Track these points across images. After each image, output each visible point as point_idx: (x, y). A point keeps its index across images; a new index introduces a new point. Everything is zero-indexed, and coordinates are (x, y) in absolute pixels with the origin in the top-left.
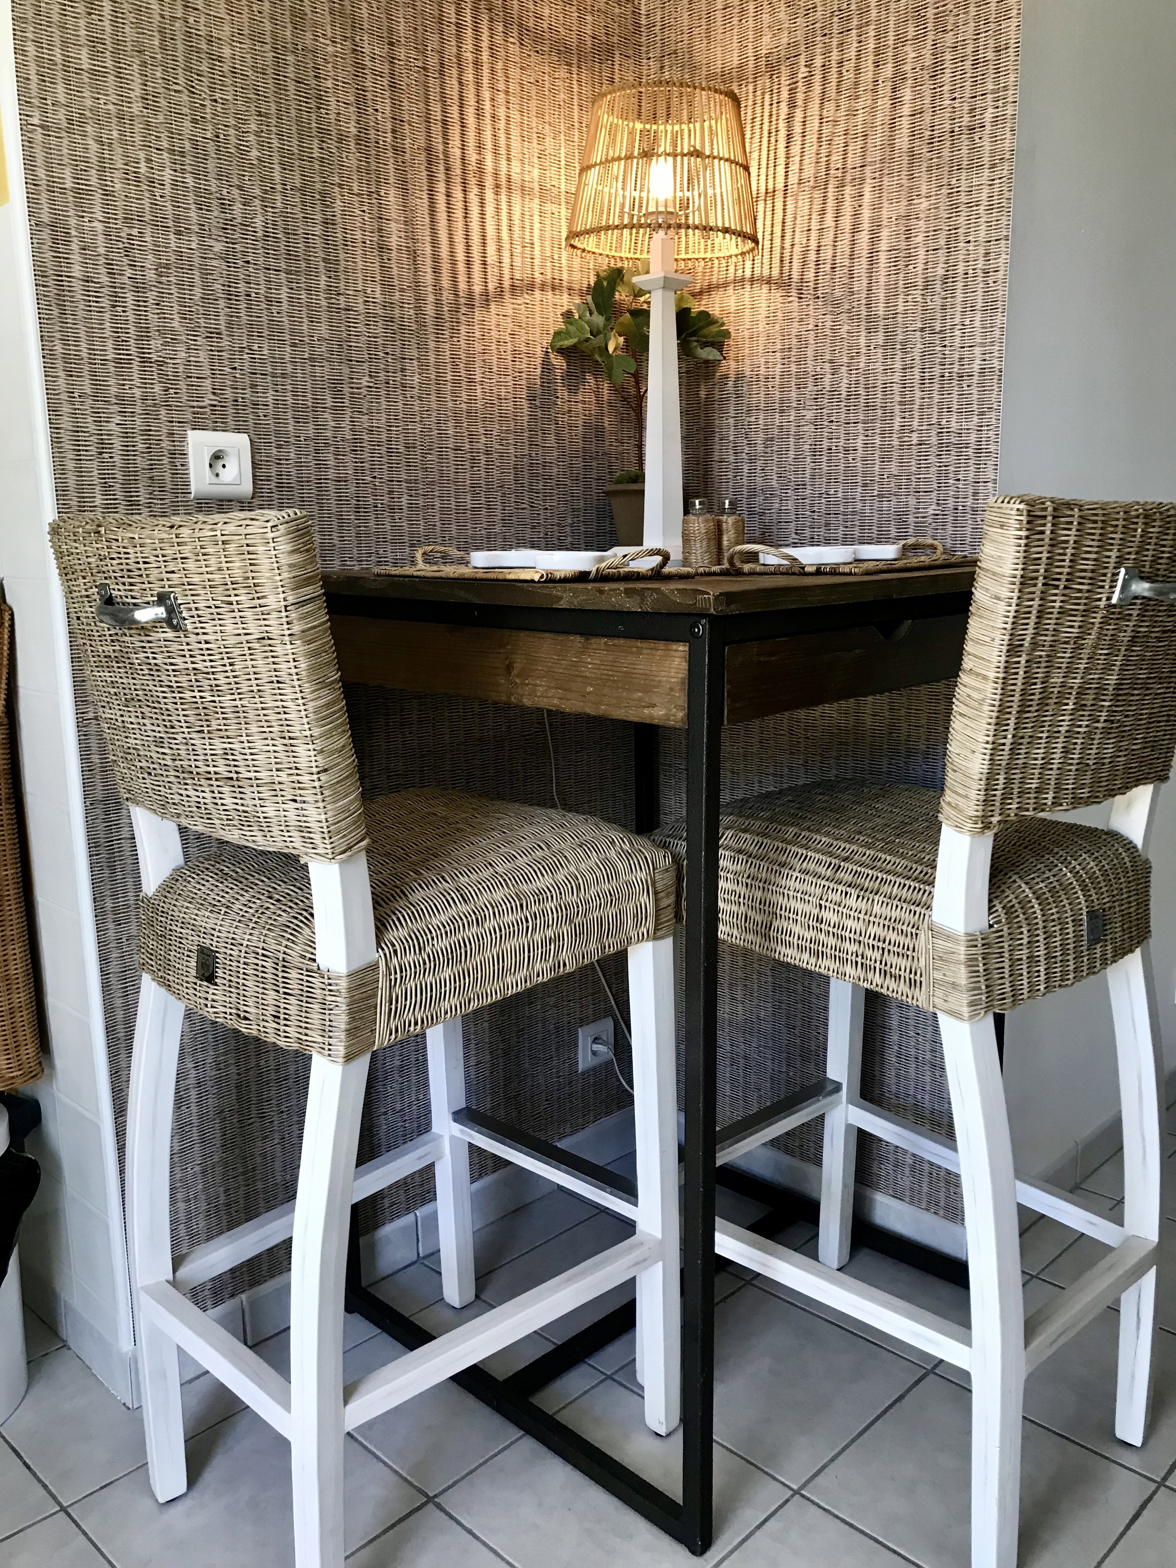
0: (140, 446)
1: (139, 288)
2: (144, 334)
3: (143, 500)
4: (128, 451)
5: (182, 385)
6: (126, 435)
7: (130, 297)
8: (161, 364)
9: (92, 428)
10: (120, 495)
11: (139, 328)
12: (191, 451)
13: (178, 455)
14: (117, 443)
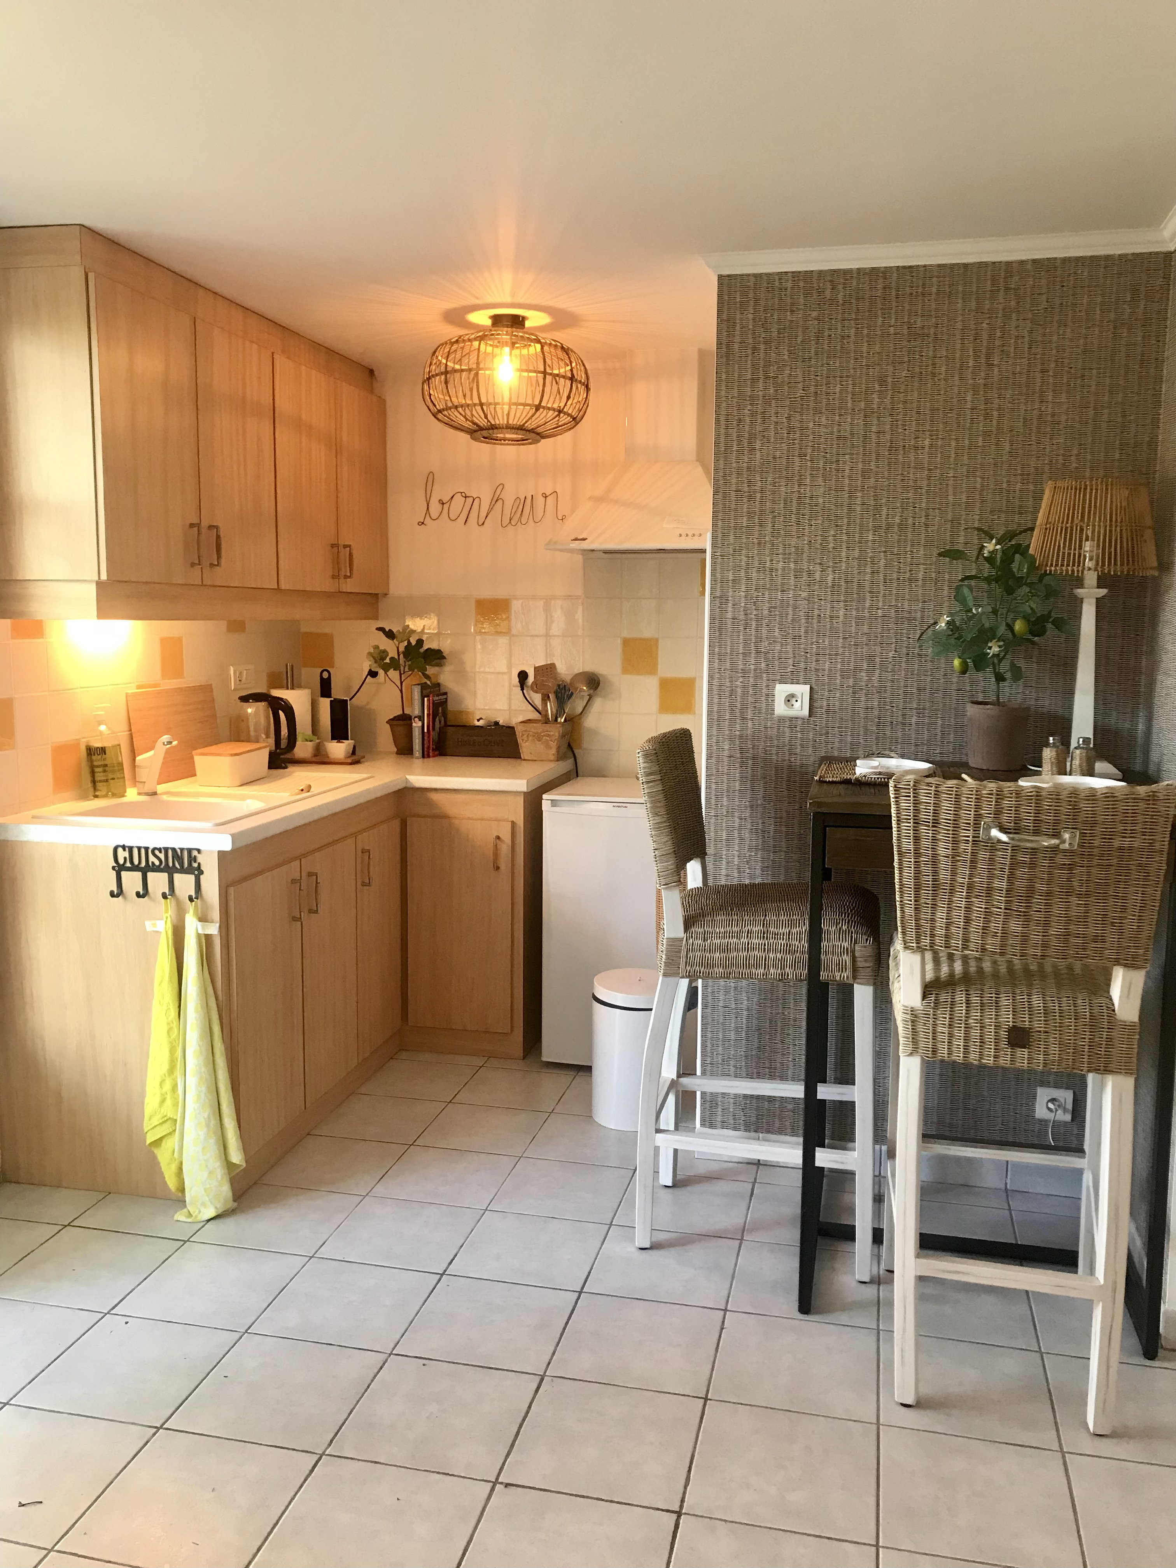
0: (751, 692)
1: (758, 620)
2: (759, 640)
3: (749, 717)
4: (745, 694)
5: (776, 663)
6: (744, 687)
7: (754, 623)
8: (766, 653)
9: (728, 684)
10: (738, 714)
11: (756, 637)
12: (776, 692)
13: (770, 696)
14: (739, 690)
